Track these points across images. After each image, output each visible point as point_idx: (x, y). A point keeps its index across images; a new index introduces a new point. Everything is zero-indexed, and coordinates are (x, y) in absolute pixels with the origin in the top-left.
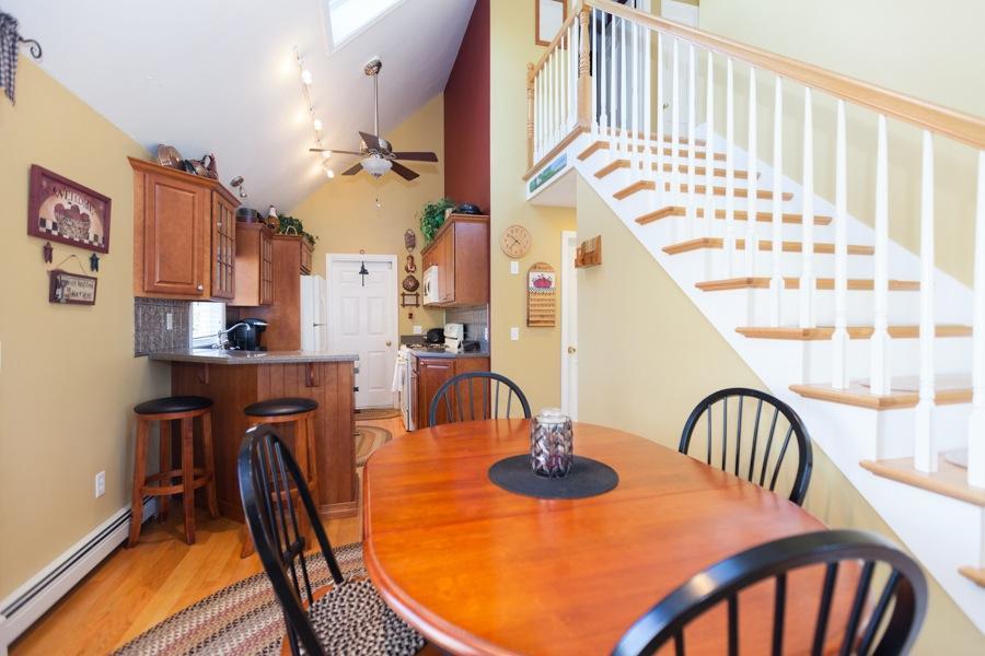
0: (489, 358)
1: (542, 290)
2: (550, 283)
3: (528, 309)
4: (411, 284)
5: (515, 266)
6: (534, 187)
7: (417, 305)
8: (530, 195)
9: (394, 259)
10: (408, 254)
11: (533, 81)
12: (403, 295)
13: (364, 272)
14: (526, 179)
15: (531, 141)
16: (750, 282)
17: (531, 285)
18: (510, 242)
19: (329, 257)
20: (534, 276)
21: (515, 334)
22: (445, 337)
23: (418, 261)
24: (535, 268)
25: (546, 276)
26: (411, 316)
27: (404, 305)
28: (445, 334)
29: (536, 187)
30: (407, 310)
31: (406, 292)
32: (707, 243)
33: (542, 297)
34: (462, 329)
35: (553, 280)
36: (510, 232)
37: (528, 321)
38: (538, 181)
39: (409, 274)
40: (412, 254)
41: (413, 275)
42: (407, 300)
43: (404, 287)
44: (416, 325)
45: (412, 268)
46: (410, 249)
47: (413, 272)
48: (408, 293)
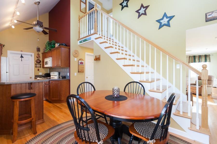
0: (70, 80)
1: (81, 65)
2: (83, 63)
3: (79, 69)
4: (39, 61)
5: (76, 59)
6: (80, 42)
7: (40, 67)
8: (79, 44)
9: (33, 54)
10: (38, 53)
11: (80, 19)
12: (36, 64)
13: (22, 57)
14: (78, 40)
15: (79, 32)
16: (132, 65)
17: (79, 63)
18: (75, 54)
19: (9, 52)
20: (80, 61)
21: (76, 74)
23: (41, 55)
24: (80, 60)
25: (82, 62)
26: (38, 70)
27: (36, 67)
28: (51, 75)
29: (82, 42)
30: (37, 68)
31: (37, 63)
33: (81, 66)
34: (58, 73)
35: (84, 63)
36: (75, 51)
37: (79, 71)
38: (82, 41)
39: (38, 59)
40: (39, 53)
41: (39, 59)
42: (37, 66)
43: (36, 62)
44: (40, 72)
45: (39, 57)
46: (38, 52)
47: (39, 58)
48: (38, 64)
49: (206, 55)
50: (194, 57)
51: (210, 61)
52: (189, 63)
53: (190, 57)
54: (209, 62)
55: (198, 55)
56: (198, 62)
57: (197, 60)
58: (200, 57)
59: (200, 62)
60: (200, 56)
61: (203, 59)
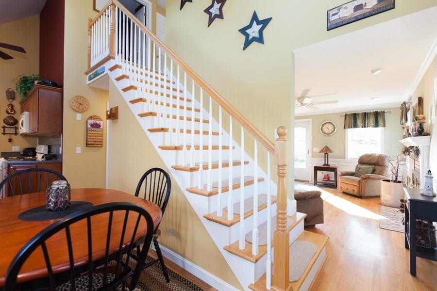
0: (62, 163)
1: (95, 129)
2: (100, 126)
3: (87, 138)
4: (11, 121)
5: (79, 116)
6: (90, 79)
7: (16, 134)
8: (88, 82)
10: (9, 103)
11: (91, 27)
12: (4, 127)
14: (87, 73)
16: (162, 130)
17: (89, 126)
18: (77, 105)
20: (91, 122)
21: (79, 150)
22: (36, 153)
23: (17, 107)
24: (91, 118)
25: (98, 122)
26: (10, 140)
27: (4, 134)
28: (37, 151)
29: (92, 79)
30: (7, 137)
31: (6, 126)
32: (151, 114)
33: (94, 132)
34: (47, 148)
35: (102, 124)
36: (75, 98)
37: (87, 144)
38: (92, 76)
39: (9, 115)
40: (13, 103)
41: (12, 116)
42: (7, 131)
43: (4, 122)
44: (14, 146)
45: (11, 111)
46: (11, 100)
47: (13, 114)
48: (9, 126)
49: (376, 112)
50: (355, 116)
51: (384, 126)
52: (345, 128)
53: (346, 115)
54: (382, 126)
55: (361, 112)
56: (363, 127)
57: (359, 122)
58: (365, 115)
59: (365, 127)
60: (365, 113)
61: (372, 120)
